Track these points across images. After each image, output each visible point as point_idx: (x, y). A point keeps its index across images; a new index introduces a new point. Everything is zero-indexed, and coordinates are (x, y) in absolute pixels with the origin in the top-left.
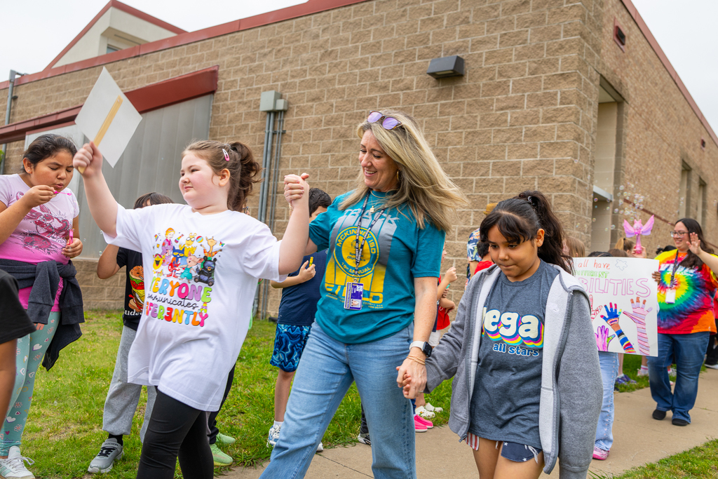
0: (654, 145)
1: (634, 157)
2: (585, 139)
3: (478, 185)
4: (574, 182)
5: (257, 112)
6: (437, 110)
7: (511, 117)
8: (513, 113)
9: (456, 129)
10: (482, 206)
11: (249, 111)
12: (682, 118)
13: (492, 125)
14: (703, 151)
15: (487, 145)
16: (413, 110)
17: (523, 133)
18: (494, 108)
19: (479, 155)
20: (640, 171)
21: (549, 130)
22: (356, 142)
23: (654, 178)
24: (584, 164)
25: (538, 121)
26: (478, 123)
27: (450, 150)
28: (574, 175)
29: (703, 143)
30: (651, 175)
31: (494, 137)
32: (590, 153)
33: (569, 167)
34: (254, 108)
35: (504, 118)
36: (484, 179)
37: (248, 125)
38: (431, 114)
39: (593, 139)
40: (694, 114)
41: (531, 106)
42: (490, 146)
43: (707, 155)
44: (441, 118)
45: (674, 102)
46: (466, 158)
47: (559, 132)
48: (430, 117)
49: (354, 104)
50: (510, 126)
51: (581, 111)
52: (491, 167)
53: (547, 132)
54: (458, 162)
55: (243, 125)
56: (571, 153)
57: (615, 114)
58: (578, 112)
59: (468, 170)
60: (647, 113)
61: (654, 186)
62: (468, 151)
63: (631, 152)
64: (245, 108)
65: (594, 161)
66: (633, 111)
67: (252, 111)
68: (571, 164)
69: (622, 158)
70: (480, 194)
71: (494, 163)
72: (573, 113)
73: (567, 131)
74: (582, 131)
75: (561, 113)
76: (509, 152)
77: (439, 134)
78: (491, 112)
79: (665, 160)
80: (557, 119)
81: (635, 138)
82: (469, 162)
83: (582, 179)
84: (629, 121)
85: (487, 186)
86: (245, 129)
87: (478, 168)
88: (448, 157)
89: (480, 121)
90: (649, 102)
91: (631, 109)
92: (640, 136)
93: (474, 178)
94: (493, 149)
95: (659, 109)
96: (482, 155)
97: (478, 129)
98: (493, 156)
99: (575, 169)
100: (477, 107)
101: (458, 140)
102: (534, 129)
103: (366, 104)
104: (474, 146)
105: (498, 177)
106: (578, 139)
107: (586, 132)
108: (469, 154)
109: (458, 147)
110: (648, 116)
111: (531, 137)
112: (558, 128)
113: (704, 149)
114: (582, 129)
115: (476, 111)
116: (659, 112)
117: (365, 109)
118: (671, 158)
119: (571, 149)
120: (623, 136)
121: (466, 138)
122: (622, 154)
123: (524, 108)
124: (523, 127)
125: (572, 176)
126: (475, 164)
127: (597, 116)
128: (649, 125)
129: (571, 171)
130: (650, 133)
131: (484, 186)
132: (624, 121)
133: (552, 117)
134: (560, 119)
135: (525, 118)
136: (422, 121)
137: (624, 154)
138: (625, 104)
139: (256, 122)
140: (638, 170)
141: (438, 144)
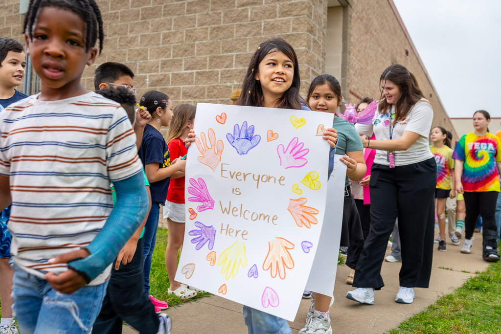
0: (372, 47)
1: (357, 56)
2: (317, 32)
3: (223, 76)
4: (308, 70)
5: (18, 16)
6: (184, 8)
7: (251, 12)
8: (253, 8)
9: (202, 25)
10: (227, 95)
11: (10, 15)
12: (392, 29)
13: (234, 21)
14: (407, 59)
15: (231, 39)
16: (163, 9)
17: (263, 27)
18: (236, 5)
19: (223, 48)
20: (362, 68)
21: (285, 23)
22: (111, 40)
23: (372, 76)
24: (317, 56)
25: (276, 16)
26: (222, 19)
27: (197, 45)
28: (308, 64)
29: (407, 53)
30: (370, 73)
31: (236, 31)
32: (322, 46)
33: (304, 56)
34: (15, 12)
35: (245, 13)
36: (229, 71)
37: (10, 28)
38: (179, 12)
39: (323, 34)
40: (400, 28)
41: (269, 2)
42: (233, 40)
43: (409, 63)
44: (188, 15)
45: (386, 15)
46: (211, 52)
47: (294, 25)
48: (178, 15)
49: (108, 6)
50: (251, 20)
51: (313, 6)
52: (234, 59)
53: (283, 25)
54: (205, 56)
55: (5, 29)
56: (305, 44)
57: (341, 16)
58: (311, 6)
59: (213, 63)
60: (367, 19)
61: (372, 83)
62: (213, 46)
63: (355, 51)
64: (7, 12)
65: (325, 54)
66: (356, 16)
67: (13, 14)
68: (305, 53)
69: (348, 55)
70: (225, 84)
71: (237, 55)
72: (306, 7)
73: (301, 23)
74: (314, 25)
75: (296, 7)
76: (250, 45)
77: (187, 30)
78: (233, 9)
79: (381, 62)
80: (292, 13)
81: (358, 40)
82: (215, 55)
83: (315, 68)
84: (353, 24)
85: (231, 76)
86: (7, 33)
87: (223, 61)
88: (195, 51)
89: (224, 17)
90: (368, 10)
91: (354, 13)
92: (362, 38)
93: (219, 70)
94: (235, 42)
95: (376, 18)
96: (226, 49)
97: (222, 24)
98: (236, 49)
99: (309, 59)
100: (221, 4)
101: (204, 36)
102: (271, 23)
103: (119, 5)
104: (219, 41)
105: (241, 68)
106: (311, 31)
107: (318, 27)
108: (215, 48)
109: (204, 41)
110: (367, 23)
111: (269, 30)
112: (293, 21)
113: (408, 57)
114: (314, 23)
115: (220, 8)
116: (375, 21)
117: (119, 9)
118: (385, 61)
119: (305, 39)
120: (348, 36)
121: (211, 33)
122: (348, 51)
123: (262, 4)
124: (263, 21)
125: (306, 65)
126: (220, 57)
127: (326, 13)
128: (368, 30)
129: (305, 60)
130: (369, 37)
131: (229, 77)
132: (349, 22)
133: (288, 11)
134: (295, 13)
135: (264, 13)
136: (171, 19)
137: (349, 52)
138: (349, 8)
139: (17, 25)
140: (360, 67)
141: (186, 40)
